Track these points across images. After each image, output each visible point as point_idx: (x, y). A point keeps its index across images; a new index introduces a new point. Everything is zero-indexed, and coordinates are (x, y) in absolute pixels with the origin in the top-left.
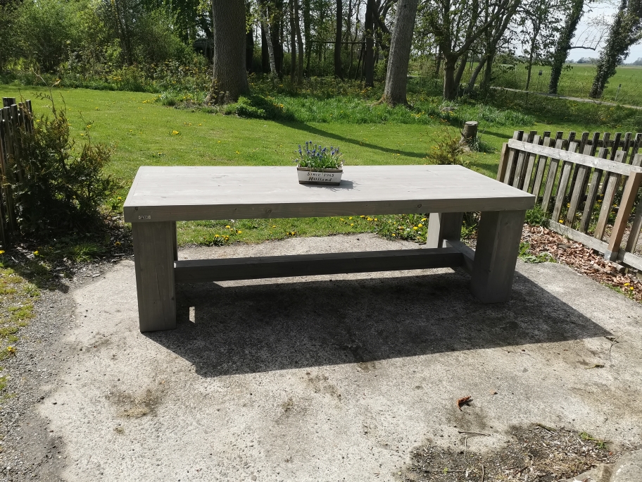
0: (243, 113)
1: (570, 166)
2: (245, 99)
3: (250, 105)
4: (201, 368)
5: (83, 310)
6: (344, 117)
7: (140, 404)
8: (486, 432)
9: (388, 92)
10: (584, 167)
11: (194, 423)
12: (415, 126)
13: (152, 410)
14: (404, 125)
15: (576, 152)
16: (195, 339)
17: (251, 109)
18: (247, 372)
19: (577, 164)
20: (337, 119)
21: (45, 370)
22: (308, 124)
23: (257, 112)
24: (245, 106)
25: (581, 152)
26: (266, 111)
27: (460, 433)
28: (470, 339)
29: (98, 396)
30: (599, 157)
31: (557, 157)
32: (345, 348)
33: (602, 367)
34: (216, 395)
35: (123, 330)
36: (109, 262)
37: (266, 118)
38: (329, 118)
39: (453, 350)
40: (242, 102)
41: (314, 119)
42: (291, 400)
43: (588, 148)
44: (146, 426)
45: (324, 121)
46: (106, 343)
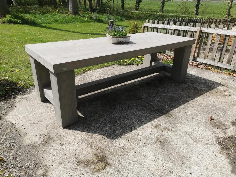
0: (10, 22)
1: (171, 31)
2: (10, 16)
3: (12, 18)
4: (108, 136)
5: (20, 125)
6: (57, 21)
7: (98, 162)
8: (227, 127)
9: (71, 10)
10: (177, 30)
11: (131, 162)
12: (86, 24)
13: (106, 163)
14: (82, 23)
15: (173, 25)
16: (92, 124)
17: (15, 20)
18: (129, 132)
19: (174, 30)
20: (54, 22)
21: (30, 163)
22: (42, 25)
23: (18, 21)
24: (11, 19)
25: (175, 25)
26: (22, 21)
27: (221, 130)
28: (188, 96)
29: (73, 166)
30: (183, 26)
31: (166, 28)
32: (154, 111)
33: (231, 95)
34: (127, 146)
35: (52, 130)
36: (10, 98)
37: (23, 24)
38: (51, 22)
39: (188, 101)
40: (8, 17)
41: (44, 23)
42: (157, 138)
43: (178, 23)
44: (111, 171)
45: (49, 23)
46: (49, 138)
